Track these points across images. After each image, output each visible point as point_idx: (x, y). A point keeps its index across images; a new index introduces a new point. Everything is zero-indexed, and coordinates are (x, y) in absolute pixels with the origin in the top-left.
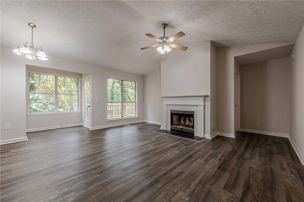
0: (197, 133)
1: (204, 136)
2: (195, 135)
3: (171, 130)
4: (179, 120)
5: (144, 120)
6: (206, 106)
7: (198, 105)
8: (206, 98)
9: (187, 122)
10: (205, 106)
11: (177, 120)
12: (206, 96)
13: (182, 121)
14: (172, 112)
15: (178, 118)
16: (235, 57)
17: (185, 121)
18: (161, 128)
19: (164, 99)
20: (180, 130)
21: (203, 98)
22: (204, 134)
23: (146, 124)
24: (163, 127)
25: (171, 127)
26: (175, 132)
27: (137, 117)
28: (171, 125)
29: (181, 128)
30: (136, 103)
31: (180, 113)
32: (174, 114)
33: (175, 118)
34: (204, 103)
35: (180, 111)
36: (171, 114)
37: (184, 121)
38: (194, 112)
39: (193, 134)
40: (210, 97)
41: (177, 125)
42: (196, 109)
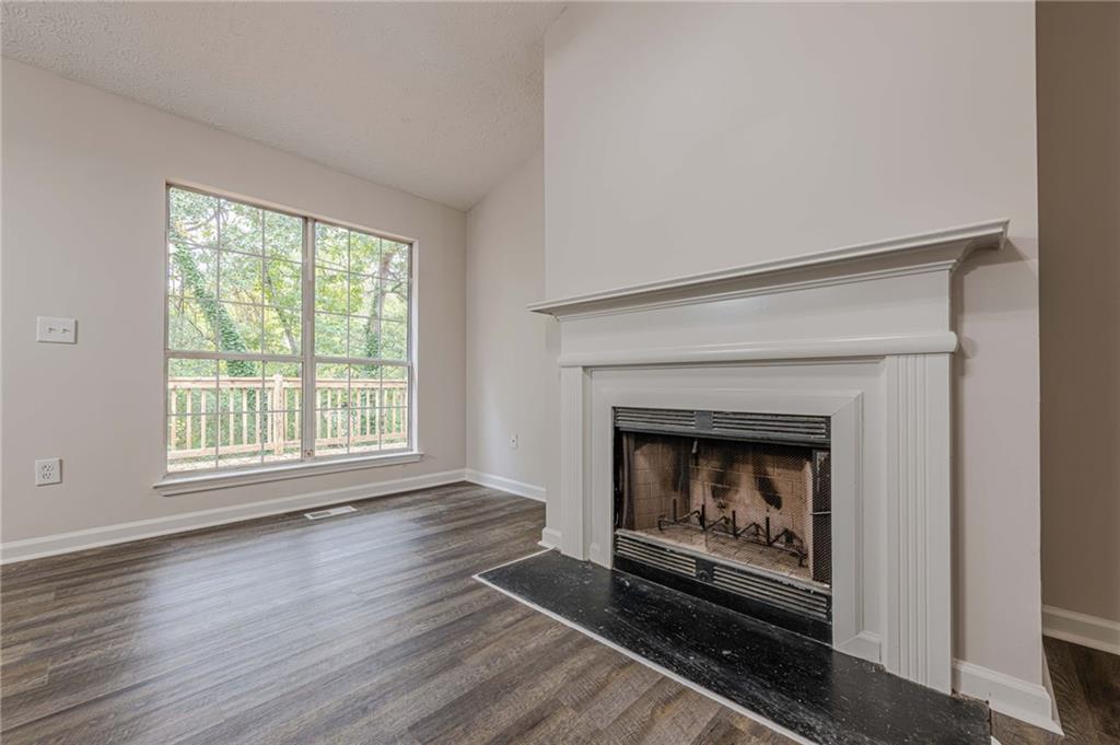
0: (860, 627)
1: (955, 674)
3: (620, 561)
4: (679, 482)
5: (467, 470)
6: (974, 364)
7: (883, 357)
8: (981, 278)
10: (958, 359)
11: (663, 483)
12: (985, 249)
13: (701, 494)
14: (621, 424)
15: (669, 469)
17: (722, 487)
19: (568, 323)
20: (693, 572)
22: (958, 651)
23: (473, 493)
24: (559, 534)
25: (616, 537)
26: (645, 587)
27: (415, 452)
28: (617, 525)
29: (701, 563)
30: (410, 369)
31: (691, 429)
32: (642, 438)
33: (645, 465)
34: (955, 325)
35: (690, 414)
36: (618, 434)
37: (716, 493)
38: (828, 418)
39: (823, 631)
41: (661, 527)
42: (855, 393)
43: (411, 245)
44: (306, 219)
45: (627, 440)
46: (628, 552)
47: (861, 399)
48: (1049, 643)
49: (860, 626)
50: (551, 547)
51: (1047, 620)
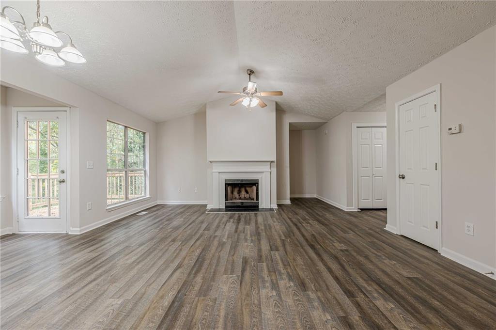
1: (270, 206)
2: (260, 207)
3: (226, 207)
4: (233, 192)
5: (158, 201)
6: (272, 173)
7: (263, 172)
8: (272, 164)
9: (243, 194)
10: (270, 172)
11: (231, 192)
12: (272, 162)
14: (227, 182)
15: (232, 189)
16: (290, 123)
17: (239, 192)
18: (209, 207)
19: (213, 164)
20: (240, 204)
21: (269, 163)
22: (271, 204)
24: (212, 206)
25: (225, 203)
27: (148, 196)
28: (226, 200)
29: (241, 203)
30: (146, 171)
32: (229, 185)
33: (229, 189)
34: (270, 169)
35: (239, 180)
36: (226, 184)
37: (238, 193)
38: (258, 180)
39: (258, 206)
40: (276, 163)
41: (231, 199)
42: (261, 176)
43: (144, 133)
44: (126, 127)
45: (227, 185)
46: (228, 205)
47: (262, 177)
48: (277, 204)
49: (262, 204)
50: (210, 208)
51: (277, 202)
